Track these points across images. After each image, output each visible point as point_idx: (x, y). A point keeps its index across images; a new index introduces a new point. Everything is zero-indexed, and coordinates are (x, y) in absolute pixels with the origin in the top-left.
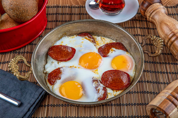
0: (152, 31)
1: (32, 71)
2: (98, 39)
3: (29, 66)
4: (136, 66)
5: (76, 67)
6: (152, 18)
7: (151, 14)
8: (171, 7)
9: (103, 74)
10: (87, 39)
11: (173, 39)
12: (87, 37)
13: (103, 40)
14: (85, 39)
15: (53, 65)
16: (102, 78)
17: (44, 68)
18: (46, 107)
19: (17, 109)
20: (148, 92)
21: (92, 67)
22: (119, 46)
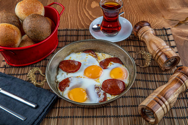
0: (143, 48)
1: (46, 80)
2: (100, 55)
3: (44, 75)
4: (130, 75)
5: (81, 77)
6: (143, 38)
7: (142, 34)
8: (159, 30)
9: (104, 82)
10: (91, 55)
11: (159, 54)
12: (90, 53)
13: (104, 56)
14: (89, 55)
15: (63, 75)
16: (103, 85)
17: (56, 78)
18: (58, 108)
19: (34, 110)
20: (139, 97)
21: (95, 77)
22: (116, 60)
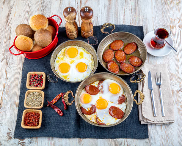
2: (94, 121)
5: (110, 102)
10: (100, 121)
13: (91, 119)
14: (101, 121)
